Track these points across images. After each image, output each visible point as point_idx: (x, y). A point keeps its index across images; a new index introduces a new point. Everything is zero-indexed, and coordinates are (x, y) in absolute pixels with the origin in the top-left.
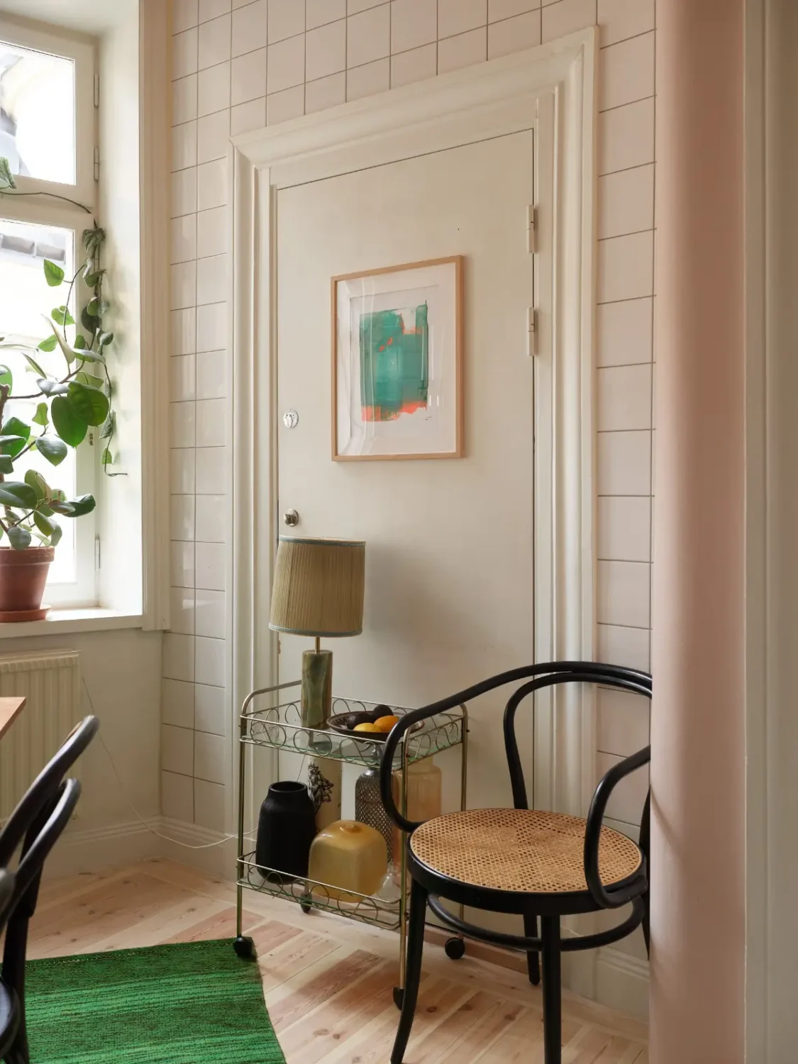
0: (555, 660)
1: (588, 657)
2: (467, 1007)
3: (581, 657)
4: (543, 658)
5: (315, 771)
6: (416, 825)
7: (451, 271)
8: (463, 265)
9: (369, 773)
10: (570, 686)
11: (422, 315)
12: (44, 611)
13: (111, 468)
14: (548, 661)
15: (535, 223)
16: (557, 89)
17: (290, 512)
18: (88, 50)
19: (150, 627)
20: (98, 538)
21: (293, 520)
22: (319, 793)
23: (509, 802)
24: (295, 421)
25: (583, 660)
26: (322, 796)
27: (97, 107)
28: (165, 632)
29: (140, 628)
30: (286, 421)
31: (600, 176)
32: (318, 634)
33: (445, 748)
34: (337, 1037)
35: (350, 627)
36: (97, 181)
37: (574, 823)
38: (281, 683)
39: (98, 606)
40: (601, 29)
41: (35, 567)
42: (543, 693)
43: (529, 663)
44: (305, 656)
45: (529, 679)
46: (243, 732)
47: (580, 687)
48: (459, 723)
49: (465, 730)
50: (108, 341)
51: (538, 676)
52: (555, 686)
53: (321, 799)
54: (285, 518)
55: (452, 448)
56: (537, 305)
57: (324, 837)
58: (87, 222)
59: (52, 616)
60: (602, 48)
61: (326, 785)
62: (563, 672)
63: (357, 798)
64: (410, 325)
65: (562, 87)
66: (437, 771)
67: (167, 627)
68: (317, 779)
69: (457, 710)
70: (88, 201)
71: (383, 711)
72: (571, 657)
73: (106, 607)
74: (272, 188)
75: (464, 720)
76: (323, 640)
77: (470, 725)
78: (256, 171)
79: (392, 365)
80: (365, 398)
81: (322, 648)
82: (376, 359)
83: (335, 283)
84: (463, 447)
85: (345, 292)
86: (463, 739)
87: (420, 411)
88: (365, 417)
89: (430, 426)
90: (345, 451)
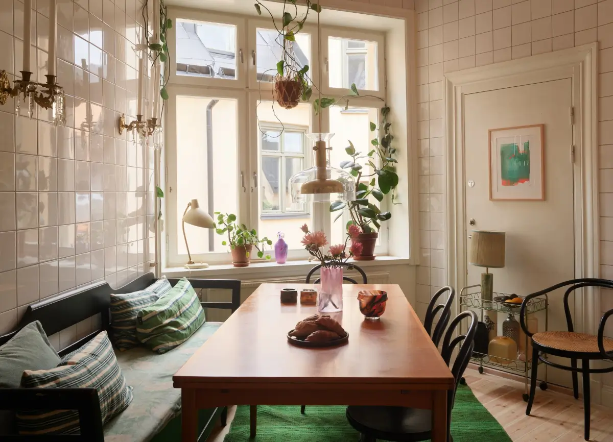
0: (583, 278)
1: (597, 277)
3: (594, 276)
4: (578, 277)
5: (488, 318)
6: (533, 334)
7: (539, 129)
8: (543, 128)
9: (508, 320)
10: (590, 288)
11: (527, 146)
12: (375, 257)
13: (395, 201)
14: (580, 278)
15: (573, 113)
16: (581, 64)
17: (471, 219)
18: (382, 38)
19: (412, 264)
20: (388, 228)
21: (473, 223)
22: (489, 326)
23: (567, 329)
24: (473, 184)
25: (595, 278)
26: (491, 327)
27: (385, 59)
28: (417, 266)
29: (409, 264)
30: (469, 184)
31: (599, 98)
32: (487, 267)
33: (539, 310)
34: (504, 407)
35: (500, 264)
36: (386, 88)
37: (593, 337)
38: (468, 286)
39: (388, 255)
40: (598, 42)
41: (372, 240)
42: (578, 290)
43: (573, 279)
44: (483, 275)
45: (573, 285)
46: (461, 302)
47: (594, 288)
48: (545, 301)
49: (547, 304)
50: (394, 152)
51: (576, 284)
52: (583, 287)
53: (490, 328)
54: (470, 222)
55: (540, 197)
56: (574, 144)
57: (493, 341)
58: (382, 105)
59: (377, 258)
60: (599, 50)
61: (492, 324)
62: (586, 282)
63: (503, 329)
64: (522, 149)
65: (583, 63)
66: (536, 319)
67: (418, 264)
68: (488, 321)
69: (543, 297)
70: (382, 96)
71: (514, 296)
72: (590, 276)
73: (392, 256)
74: (462, 94)
75: (546, 301)
76: (489, 269)
77: (549, 303)
78: (455, 87)
79: (514, 165)
80: (503, 177)
81: (489, 272)
82: (508, 162)
83: (490, 132)
84: (545, 197)
85: (495, 135)
86: (546, 307)
87: (526, 182)
88: (504, 184)
89: (531, 188)
90: (495, 197)
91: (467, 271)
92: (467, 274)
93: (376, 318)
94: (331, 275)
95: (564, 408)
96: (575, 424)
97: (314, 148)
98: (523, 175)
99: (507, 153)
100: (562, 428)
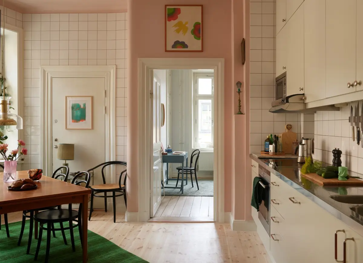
1: (114, 160)
2: (97, 215)
4: (106, 161)
7: (90, 98)
8: (92, 98)
10: (112, 165)
11: (85, 105)
14: (108, 161)
15: (105, 93)
21: (56, 140)
24: (56, 122)
27: (2, 51)
28: (22, 164)
32: (66, 160)
35: (72, 159)
36: (2, 67)
40: (116, 66)
42: (107, 167)
43: (104, 162)
44: (63, 164)
51: (106, 164)
52: (109, 165)
54: (54, 140)
55: (90, 128)
56: (106, 106)
60: (117, 69)
62: (110, 163)
64: (82, 106)
65: (110, 72)
69: (92, 171)
72: (112, 160)
74: (51, 77)
75: (93, 173)
77: (94, 174)
78: (47, 73)
79: (78, 113)
80: (73, 118)
81: (66, 163)
82: (75, 112)
83: (66, 97)
84: (93, 128)
85: (68, 99)
86: (93, 176)
87: (84, 121)
88: (73, 122)
89: (86, 124)
90: (68, 127)
91: (53, 164)
92: (53, 165)
93: (38, 181)
94: (12, 164)
95: (103, 216)
96: (109, 219)
97: (2, 104)
98: (82, 117)
99: (75, 108)
100: (104, 222)
